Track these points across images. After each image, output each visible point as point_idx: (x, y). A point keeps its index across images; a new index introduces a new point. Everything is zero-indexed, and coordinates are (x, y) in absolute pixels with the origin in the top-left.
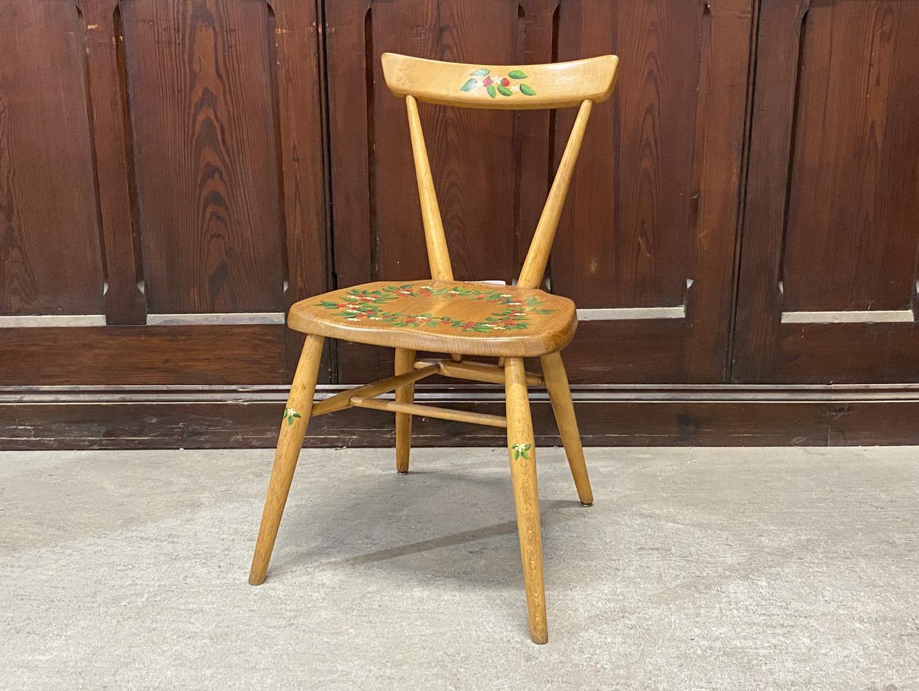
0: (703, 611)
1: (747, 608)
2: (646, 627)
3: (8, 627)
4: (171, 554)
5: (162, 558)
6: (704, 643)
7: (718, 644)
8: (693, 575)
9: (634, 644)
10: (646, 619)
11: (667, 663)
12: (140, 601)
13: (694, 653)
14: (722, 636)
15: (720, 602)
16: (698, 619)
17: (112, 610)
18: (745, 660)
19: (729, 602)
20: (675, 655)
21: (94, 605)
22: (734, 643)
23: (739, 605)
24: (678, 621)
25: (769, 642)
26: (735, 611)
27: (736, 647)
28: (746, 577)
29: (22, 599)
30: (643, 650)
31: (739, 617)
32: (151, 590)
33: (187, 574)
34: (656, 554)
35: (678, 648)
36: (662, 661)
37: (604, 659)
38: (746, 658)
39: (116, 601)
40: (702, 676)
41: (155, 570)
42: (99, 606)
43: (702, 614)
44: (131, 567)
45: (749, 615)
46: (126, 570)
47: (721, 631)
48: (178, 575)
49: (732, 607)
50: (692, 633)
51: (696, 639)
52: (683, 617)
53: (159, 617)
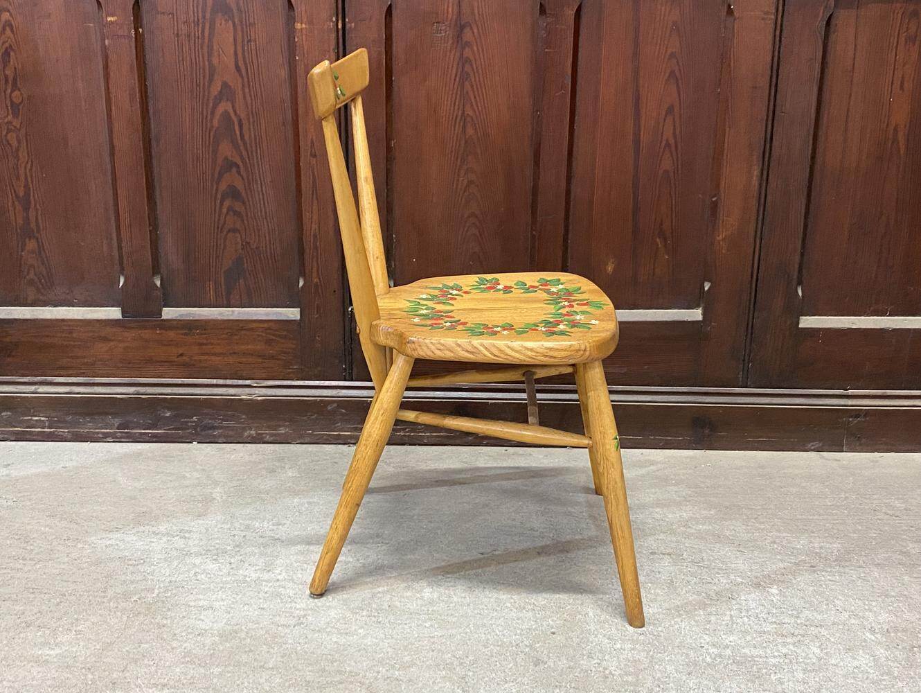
0: (713, 618)
1: (757, 616)
3: (19, 621)
4: (183, 549)
5: (175, 553)
6: (713, 650)
7: (728, 652)
8: (704, 581)
9: (643, 651)
11: (676, 670)
12: (150, 597)
13: (704, 660)
14: (732, 644)
15: (730, 610)
16: (708, 626)
17: (123, 605)
18: (755, 669)
19: (740, 610)
20: (684, 663)
21: (105, 600)
22: (744, 651)
23: (750, 613)
24: (688, 628)
25: (778, 651)
26: (746, 619)
27: (745, 656)
28: (758, 585)
29: (33, 593)
30: (652, 656)
31: (749, 625)
32: (162, 585)
33: (197, 570)
34: (667, 559)
35: (687, 655)
36: (670, 669)
37: (613, 666)
39: (126, 596)
40: (711, 684)
41: (166, 565)
42: (110, 601)
43: (712, 621)
44: (142, 561)
45: (760, 623)
46: (138, 565)
47: (731, 639)
48: (188, 571)
49: (743, 614)
50: (702, 641)
51: (706, 646)
52: (693, 623)
53: (169, 613)
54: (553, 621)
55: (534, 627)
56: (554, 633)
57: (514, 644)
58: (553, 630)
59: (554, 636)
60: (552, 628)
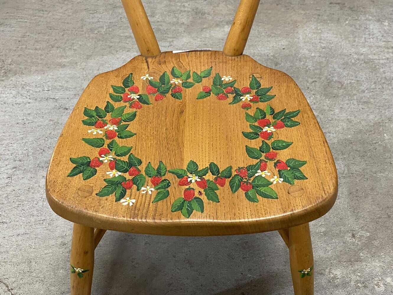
0: (357, 39)
1: (377, 38)
2: (330, 48)
3: (48, 44)
4: (113, 4)
5: (109, 7)
6: (355, 56)
7: (362, 57)
8: (354, 19)
9: (324, 57)
10: (330, 43)
11: (338, 67)
12: (103, 31)
13: (351, 62)
14: (364, 53)
15: (365, 34)
16: (354, 44)
17: (92, 35)
18: (373, 66)
19: (369, 34)
20: (342, 63)
21: (83, 33)
22: (369, 56)
23: (374, 36)
24: (345, 45)
25: (385, 56)
26: (371, 39)
27: (370, 59)
28: (379, 21)
29: (51, 29)
30: (328, 60)
31: (373, 43)
32: (107, 25)
33: (121, 16)
34: (338, 7)
35: (344, 59)
36: (336, 66)
37: (310, 64)
38: (374, 65)
39: (92, 30)
40: (353, 74)
41: (107, 13)
42: (85, 33)
43: (356, 41)
44: (96, 11)
45: (378, 41)
46: (94, 13)
47: (364, 50)
48: (117, 17)
49: (371, 37)
50: (351, 51)
51: (352, 54)
52: (347, 42)
53: (113, 40)
54: (283, 42)
55: (275, 46)
56: (284, 49)
57: (266, 55)
58: (284, 47)
59: (284, 50)
60: (283, 46)
